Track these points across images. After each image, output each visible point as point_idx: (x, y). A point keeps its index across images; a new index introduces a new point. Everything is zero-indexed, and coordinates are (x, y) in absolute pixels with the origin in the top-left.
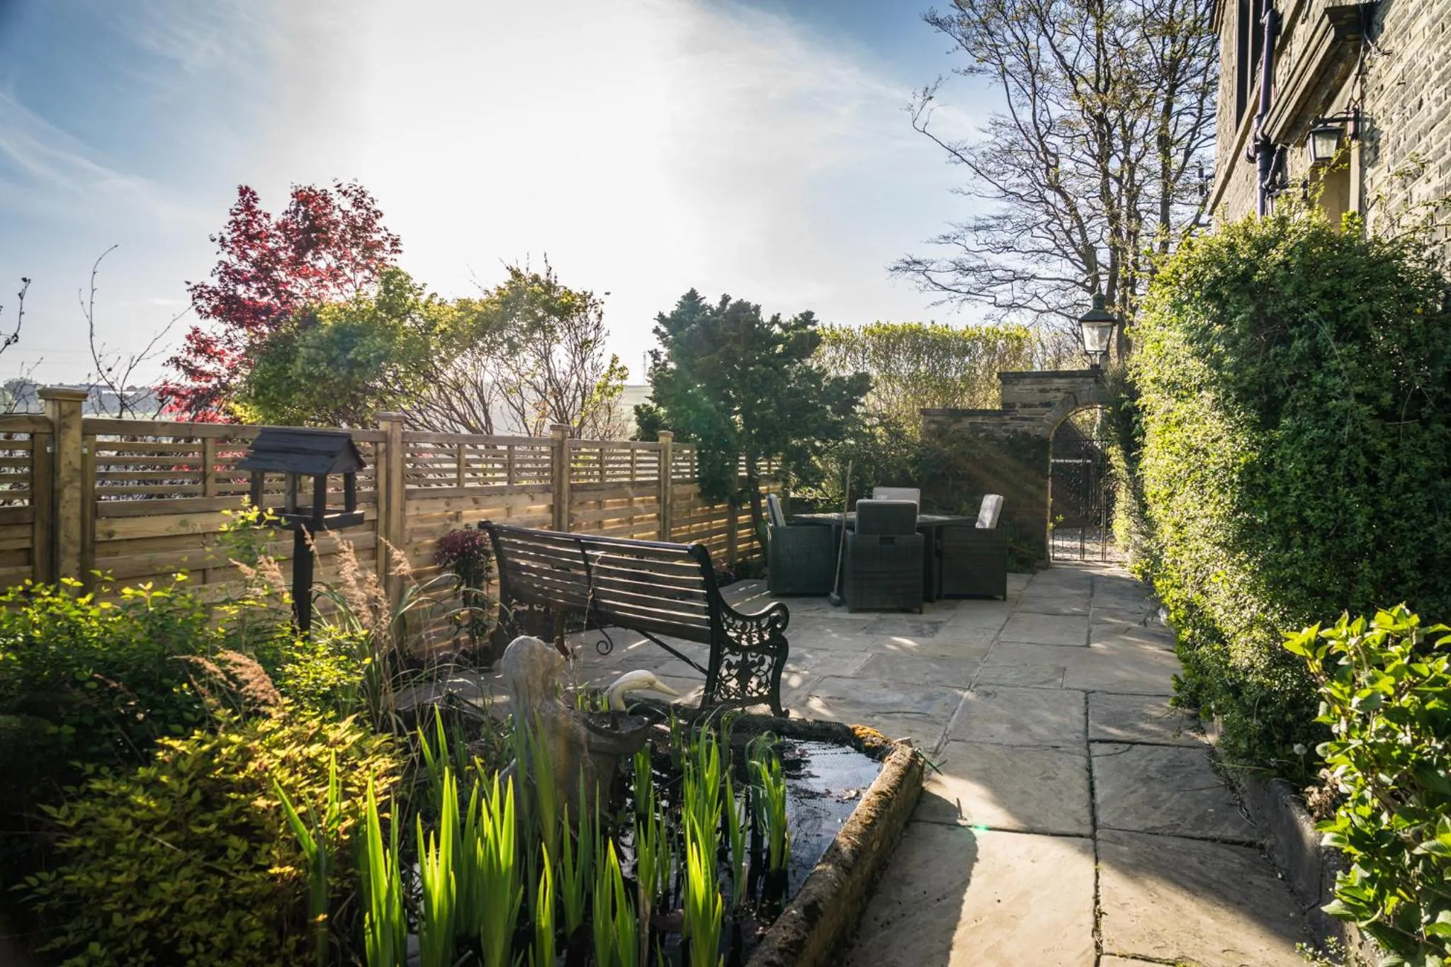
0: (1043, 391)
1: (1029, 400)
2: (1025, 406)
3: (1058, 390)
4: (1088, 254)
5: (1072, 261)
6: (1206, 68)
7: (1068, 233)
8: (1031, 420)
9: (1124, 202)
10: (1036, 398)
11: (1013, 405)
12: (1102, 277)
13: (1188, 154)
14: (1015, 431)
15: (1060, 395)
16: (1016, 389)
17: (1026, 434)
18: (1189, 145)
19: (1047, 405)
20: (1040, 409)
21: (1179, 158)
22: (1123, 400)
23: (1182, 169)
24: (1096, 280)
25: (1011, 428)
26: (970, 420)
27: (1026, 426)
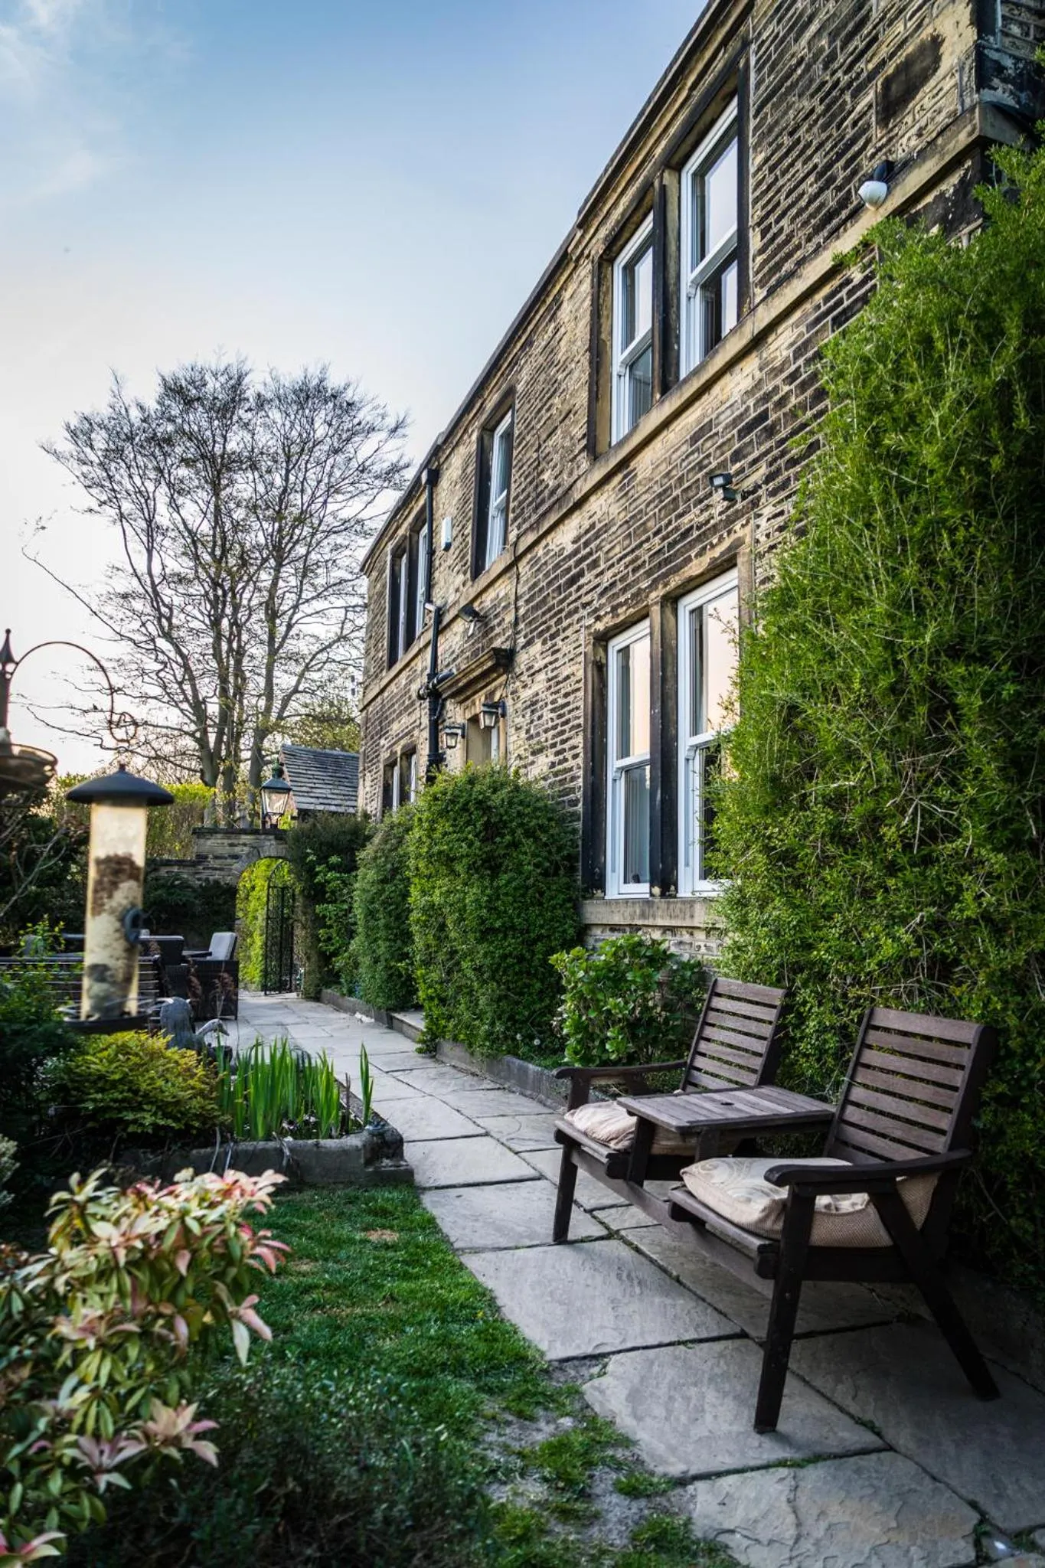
0: (231, 845)
1: (220, 851)
2: (216, 858)
3: (245, 845)
4: (198, 707)
5: (182, 710)
6: (307, 555)
7: (180, 684)
8: (221, 869)
9: (232, 662)
10: (226, 850)
11: (206, 857)
12: (210, 729)
13: (290, 627)
14: (207, 880)
15: (246, 849)
16: (209, 843)
17: (217, 882)
18: (291, 618)
19: (236, 857)
20: (229, 861)
21: (283, 629)
22: (308, 855)
23: (285, 638)
24: (205, 732)
25: (204, 876)
26: (168, 869)
27: (217, 875)
